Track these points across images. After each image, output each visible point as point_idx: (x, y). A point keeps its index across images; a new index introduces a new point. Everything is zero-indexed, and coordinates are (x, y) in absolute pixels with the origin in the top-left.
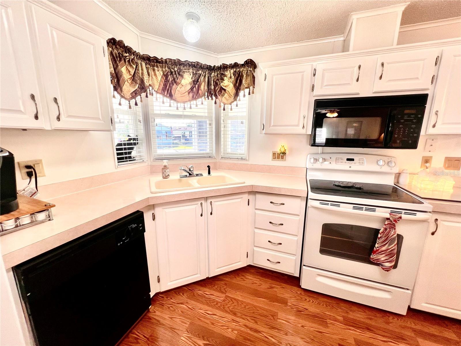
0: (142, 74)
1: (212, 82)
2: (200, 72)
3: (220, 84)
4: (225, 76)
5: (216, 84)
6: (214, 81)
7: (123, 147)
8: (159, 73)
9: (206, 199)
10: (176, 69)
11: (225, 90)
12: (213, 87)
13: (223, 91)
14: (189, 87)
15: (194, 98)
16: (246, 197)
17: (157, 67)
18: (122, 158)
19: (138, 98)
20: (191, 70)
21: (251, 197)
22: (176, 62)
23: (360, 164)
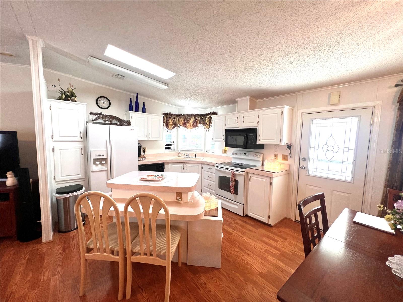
0: (176, 120)
2: (197, 117)
3: (205, 121)
4: (206, 118)
5: (203, 121)
7: (168, 145)
8: (182, 120)
9: (185, 163)
10: (188, 117)
11: (206, 123)
14: (193, 123)
17: (182, 117)
18: (167, 149)
19: (174, 129)
20: (194, 117)
21: (203, 166)
22: (188, 115)
23: (248, 156)
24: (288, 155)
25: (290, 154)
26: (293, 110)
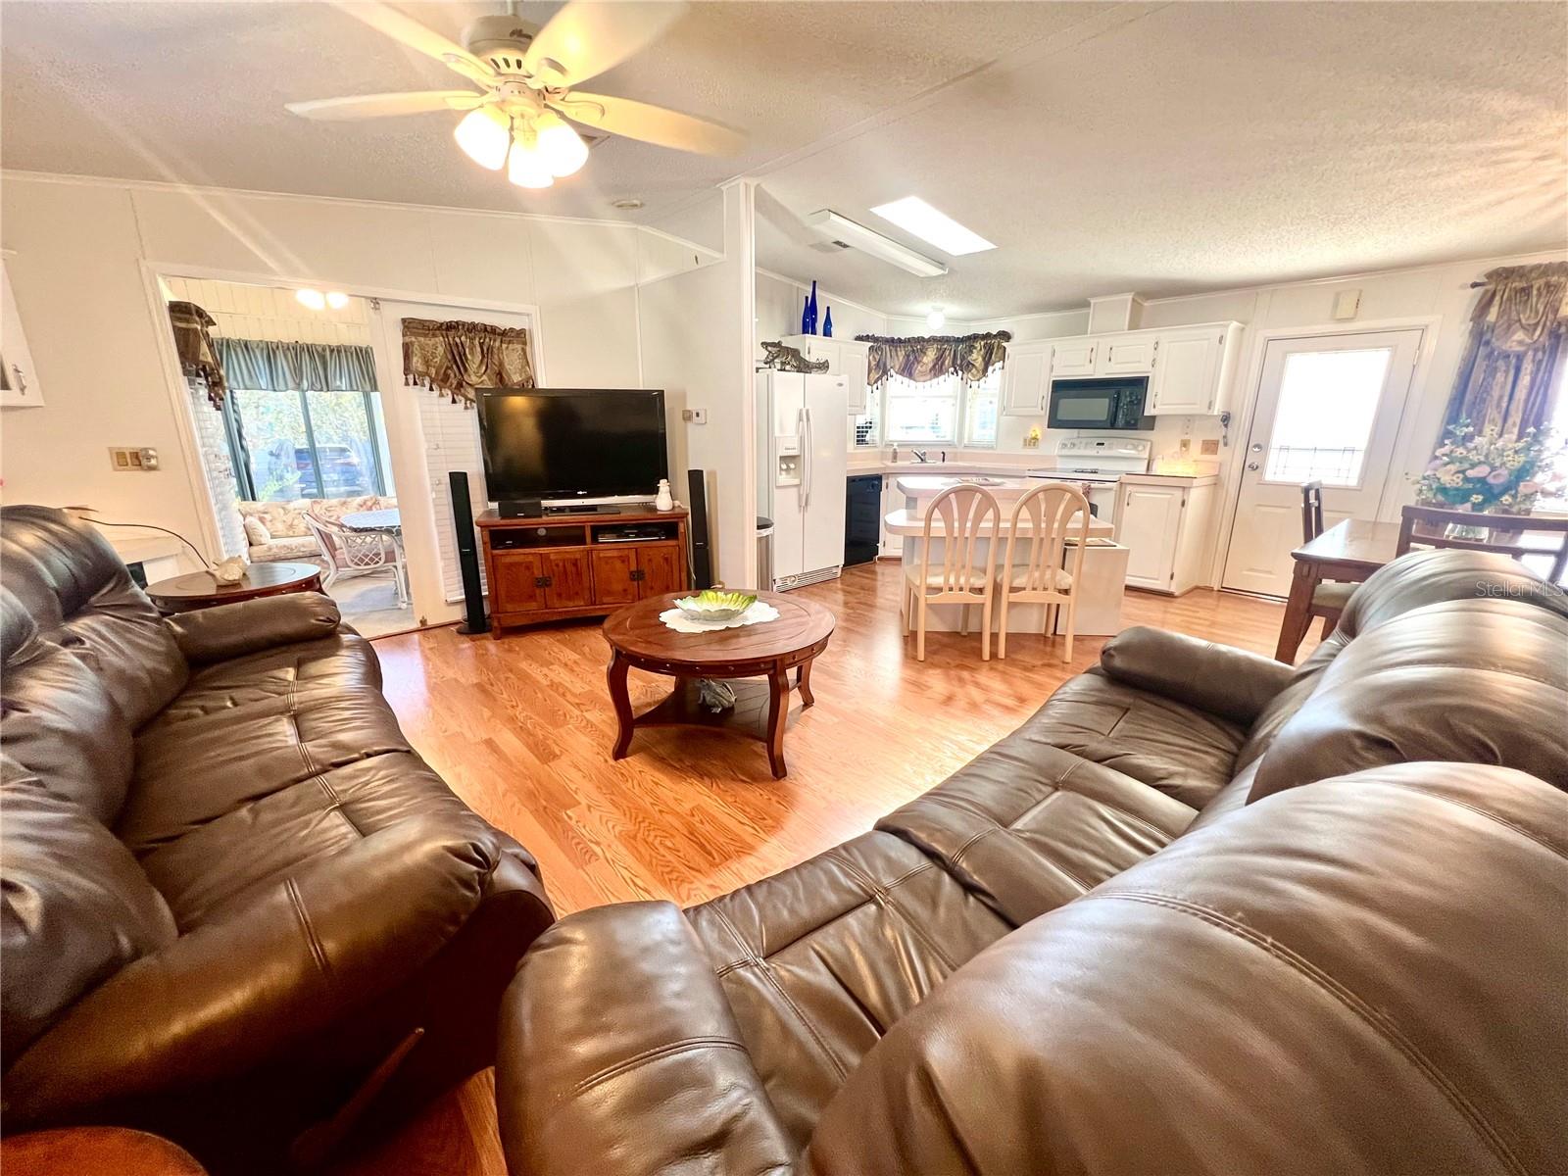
0: (886, 358)
2: (945, 346)
3: (968, 358)
4: (975, 348)
5: (963, 358)
6: (961, 355)
8: (901, 354)
10: (919, 347)
11: (973, 365)
12: (959, 362)
13: (970, 366)
14: (931, 365)
15: (936, 376)
17: (901, 347)
19: (879, 383)
20: (935, 346)
22: (920, 340)
23: (1110, 448)
24: (1218, 441)
25: (1225, 437)
26: (1243, 329)
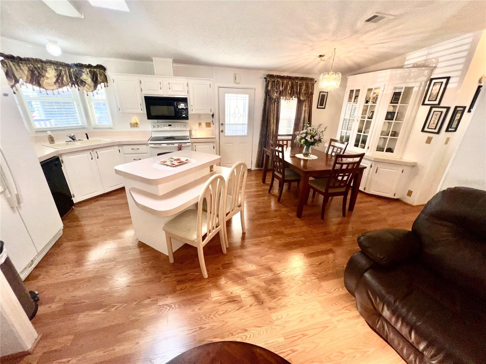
1: (73, 76)
3: (80, 78)
4: (83, 72)
5: (76, 77)
6: (74, 75)
9: (93, 149)
11: (85, 82)
12: (74, 80)
13: (84, 83)
14: (54, 80)
15: (60, 87)
16: (117, 148)
21: (120, 148)
24: (211, 123)
